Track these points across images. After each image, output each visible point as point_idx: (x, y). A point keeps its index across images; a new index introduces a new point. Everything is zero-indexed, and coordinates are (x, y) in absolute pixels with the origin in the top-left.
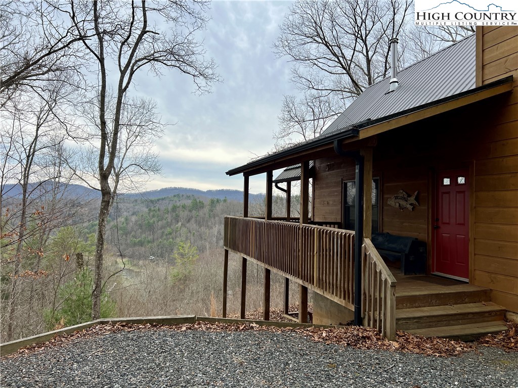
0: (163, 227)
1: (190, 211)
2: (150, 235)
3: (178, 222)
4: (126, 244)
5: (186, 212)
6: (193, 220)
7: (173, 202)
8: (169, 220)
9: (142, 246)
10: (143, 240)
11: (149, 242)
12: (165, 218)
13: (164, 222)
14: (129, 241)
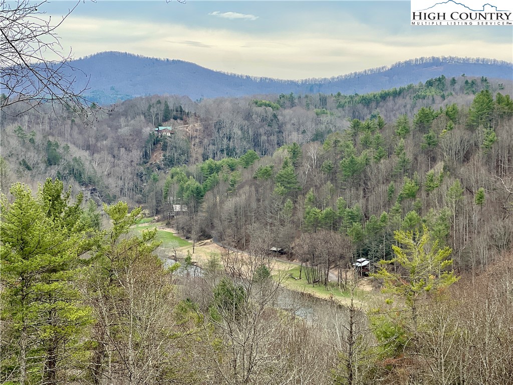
0: (392, 176)
1: (471, 128)
2: (357, 198)
3: (434, 160)
4: (293, 222)
5: (459, 133)
6: (478, 157)
7: (425, 101)
8: (409, 157)
9: (335, 229)
10: (338, 212)
11: (353, 218)
12: (396, 149)
13: (396, 160)
14: (300, 215)
